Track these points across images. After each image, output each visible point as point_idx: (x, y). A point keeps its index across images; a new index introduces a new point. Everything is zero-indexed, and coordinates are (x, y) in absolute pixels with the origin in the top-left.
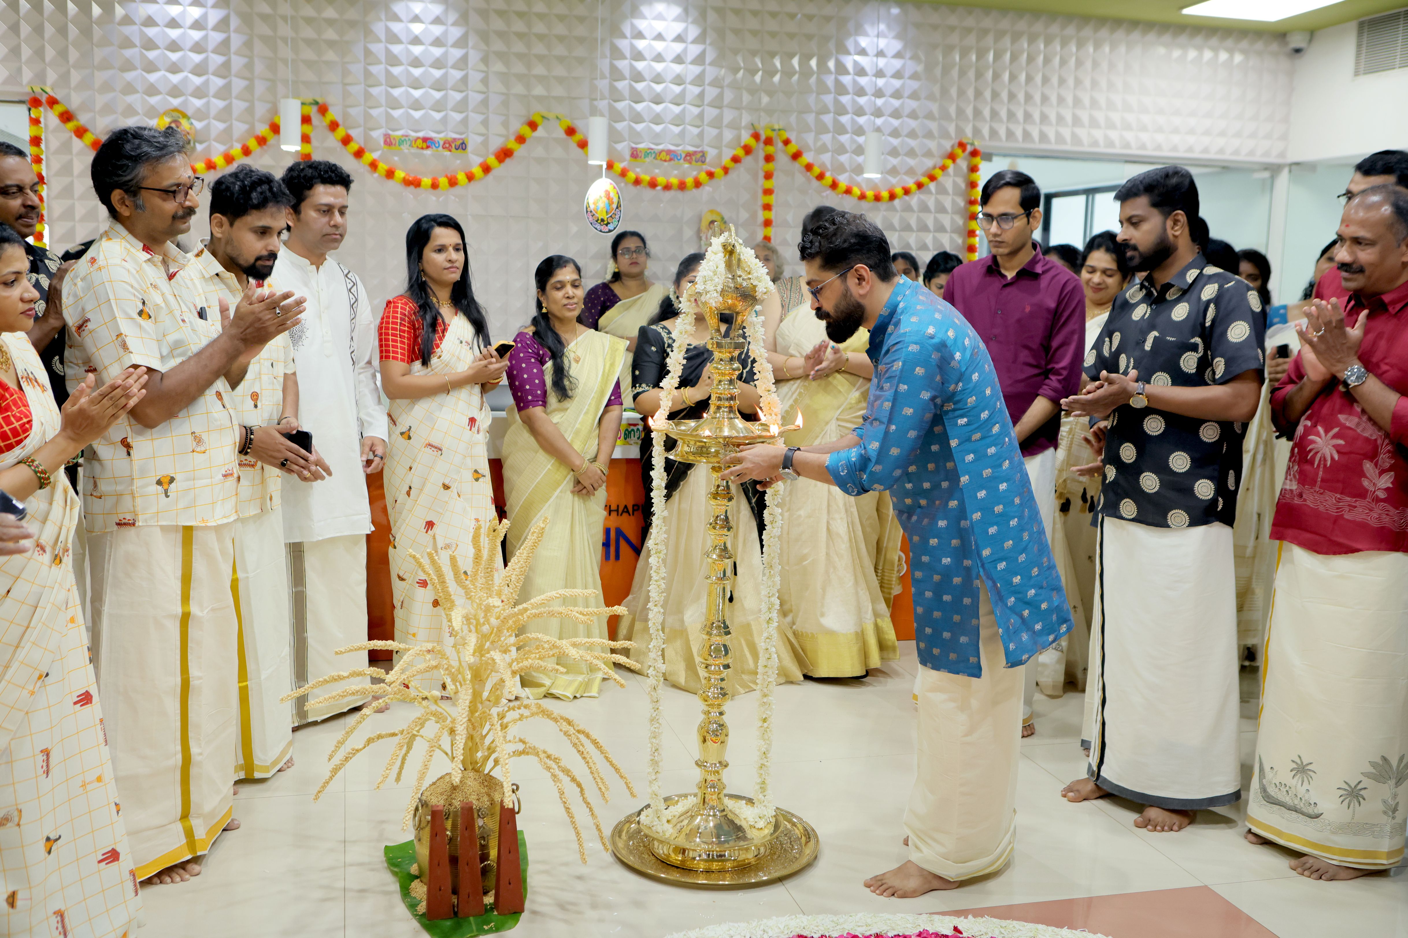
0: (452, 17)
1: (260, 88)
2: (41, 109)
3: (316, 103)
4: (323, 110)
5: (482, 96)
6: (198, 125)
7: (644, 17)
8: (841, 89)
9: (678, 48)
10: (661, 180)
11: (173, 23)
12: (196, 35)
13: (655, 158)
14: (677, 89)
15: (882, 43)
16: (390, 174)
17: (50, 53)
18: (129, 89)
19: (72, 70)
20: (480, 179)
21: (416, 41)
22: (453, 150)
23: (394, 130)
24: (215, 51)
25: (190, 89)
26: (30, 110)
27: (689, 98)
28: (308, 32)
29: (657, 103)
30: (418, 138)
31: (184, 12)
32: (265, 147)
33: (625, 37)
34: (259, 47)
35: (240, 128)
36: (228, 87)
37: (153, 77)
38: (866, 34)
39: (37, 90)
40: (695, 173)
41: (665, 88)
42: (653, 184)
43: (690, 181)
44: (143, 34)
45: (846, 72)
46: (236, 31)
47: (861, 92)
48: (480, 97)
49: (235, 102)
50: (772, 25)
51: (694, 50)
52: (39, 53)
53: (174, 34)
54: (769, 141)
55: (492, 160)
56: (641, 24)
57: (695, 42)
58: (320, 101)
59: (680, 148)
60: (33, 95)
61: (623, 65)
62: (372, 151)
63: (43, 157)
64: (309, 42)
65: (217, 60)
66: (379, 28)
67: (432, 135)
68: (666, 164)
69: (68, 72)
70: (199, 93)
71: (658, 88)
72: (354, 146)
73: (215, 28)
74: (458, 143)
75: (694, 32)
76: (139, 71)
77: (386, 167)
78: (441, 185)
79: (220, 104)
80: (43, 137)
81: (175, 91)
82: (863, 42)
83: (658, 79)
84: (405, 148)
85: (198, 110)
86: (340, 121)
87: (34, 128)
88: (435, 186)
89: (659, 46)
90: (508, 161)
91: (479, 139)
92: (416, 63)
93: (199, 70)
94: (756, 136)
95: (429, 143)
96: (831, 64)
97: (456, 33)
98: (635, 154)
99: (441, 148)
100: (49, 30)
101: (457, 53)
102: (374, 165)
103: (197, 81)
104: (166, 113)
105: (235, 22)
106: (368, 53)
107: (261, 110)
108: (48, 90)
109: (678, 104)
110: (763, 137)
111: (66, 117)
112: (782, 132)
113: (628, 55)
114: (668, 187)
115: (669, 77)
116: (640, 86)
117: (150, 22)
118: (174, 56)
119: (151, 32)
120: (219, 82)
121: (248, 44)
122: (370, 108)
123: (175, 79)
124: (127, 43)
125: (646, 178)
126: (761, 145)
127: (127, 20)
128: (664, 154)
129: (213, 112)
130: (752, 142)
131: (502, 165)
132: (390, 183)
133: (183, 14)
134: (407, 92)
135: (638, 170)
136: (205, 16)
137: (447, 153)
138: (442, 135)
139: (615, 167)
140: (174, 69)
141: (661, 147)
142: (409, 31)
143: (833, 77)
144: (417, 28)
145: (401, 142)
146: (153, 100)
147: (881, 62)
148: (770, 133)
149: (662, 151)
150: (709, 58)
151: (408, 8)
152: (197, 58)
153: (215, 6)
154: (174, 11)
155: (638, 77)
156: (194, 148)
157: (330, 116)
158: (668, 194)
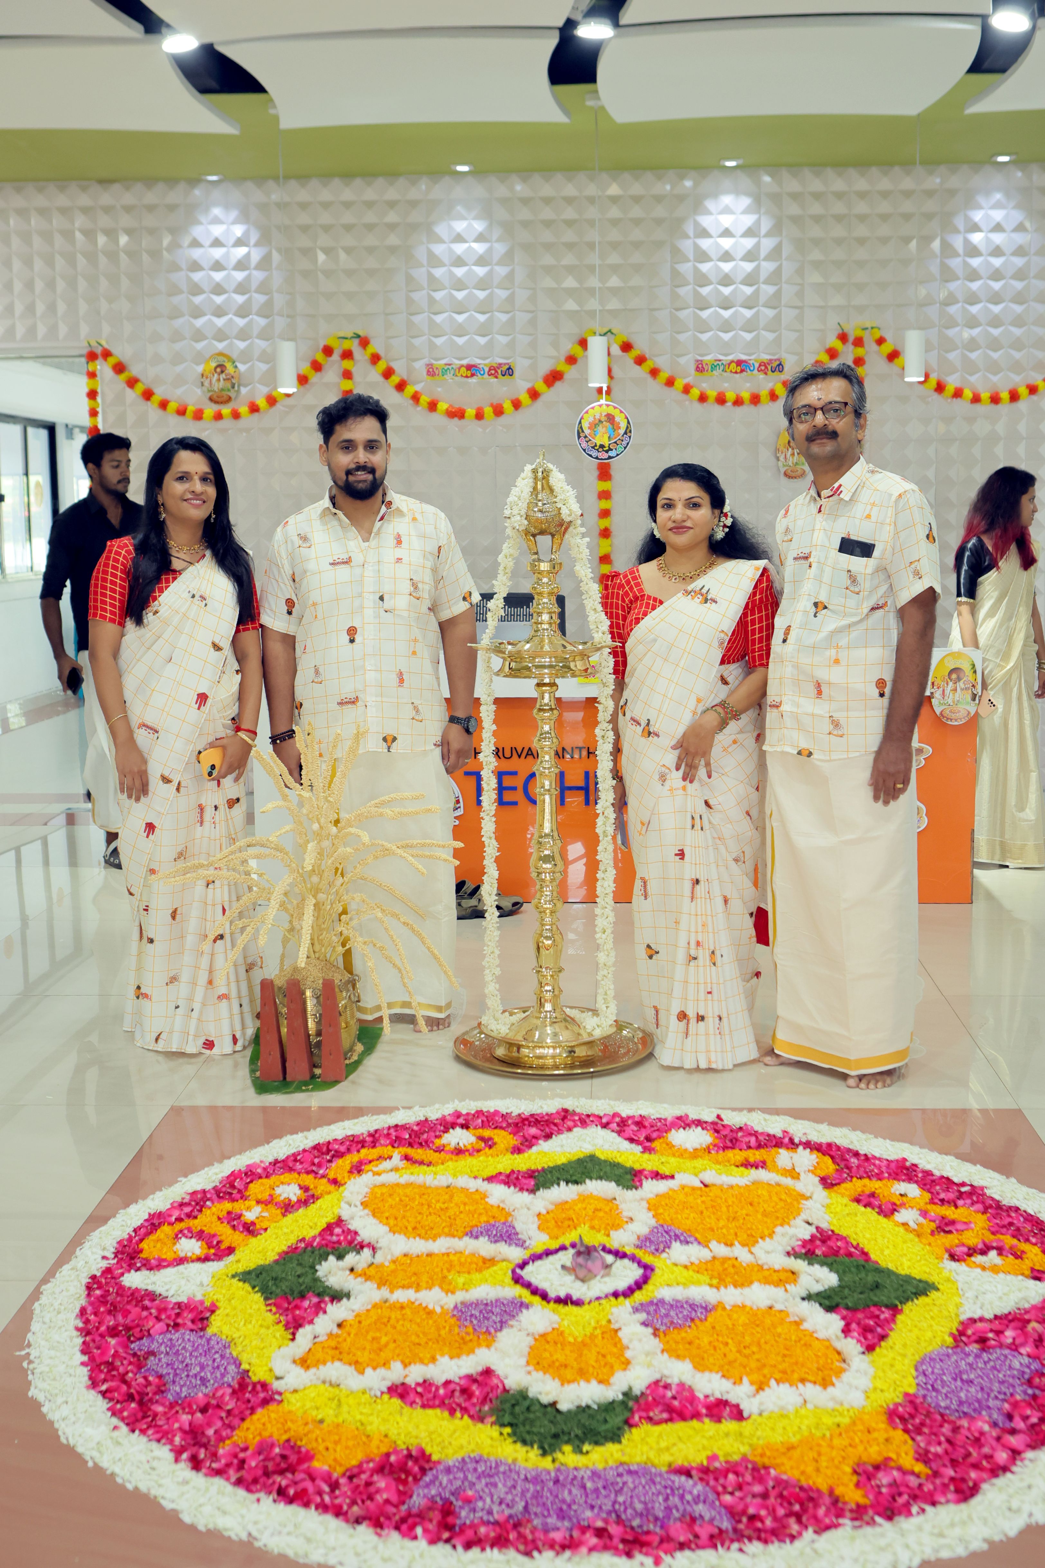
0: (497, 233)
1: (302, 325)
2: (97, 362)
3: (358, 336)
4: (364, 342)
5: (530, 315)
6: (243, 368)
7: (709, 213)
8: (948, 275)
9: (749, 243)
10: (730, 396)
11: (218, 266)
12: (239, 276)
13: (724, 371)
14: (748, 290)
15: (998, 215)
16: (432, 406)
17: (104, 306)
18: (177, 336)
19: (125, 322)
20: (528, 406)
21: (459, 262)
22: (500, 376)
23: (437, 359)
24: (258, 291)
25: (235, 331)
26: (87, 364)
27: (762, 299)
28: (349, 263)
29: (726, 308)
30: (462, 366)
31: (228, 253)
32: (307, 386)
33: (687, 237)
34: (300, 282)
36: (271, 326)
37: (199, 322)
38: (979, 207)
39: (93, 343)
40: (770, 385)
41: (735, 290)
42: (721, 400)
43: (764, 394)
44: (189, 279)
45: (956, 254)
46: (279, 268)
47: (973, 275)
48: (528, 316)
49: (277, 341)
50: (862, 208)
51: (768, 244)
52: (95, 307)
53: (218, 276)
54: (859, 342)
55: (541, 386)
56: (705, 221)
57: (768, 235)
58: (361, 333)
59: (753, 357)
60: (90, 349)
61: (686, 268)
62: (414, 383)
63: (99, 410)
64: (349, 273)
65: (260, 299)
66: (420, 253)
67: (477, 361)
68: (737, 376)
69: (121, 324)
70: (243, 335)
71: (727, 291)
72: (395, 379)
73: (257, 267)
74: (505, 368)
75: (766, 225)
76: (187, 317)
77: (428, 400)
78: (486, 416)
79: (263, 345)
80: (99, 390)
81: (220, 335)
82: (977, 216)
83: (726, 280)
84: (449, 377)
85: (243, 352)
86: (382, 354)
87: (91, 381)
88: (479, 416)
89: (726, 243)
90: (558, 384)
91: (527, 363)
92: (459, 285)
93: (243, 312)
94: (843, 337)
95: (473, 370)
96: (936, 245)
97: (500, 249)
98: (700, 368)
99: (486, 375)
100: (104, 283)
101: (502, 271)
102: (416, 398)
103: (241, 322)
104: (212, 357)
105: (276, 259)
106: (409, 279)
107: (305, 347)
108: (104, 343)
109: (750, 308)
110: (851, 339)
111: (119, 368)
112: (875, 330)
113: (691, 258)
114: (738, 402)
115: (740, 277)
116: (705, 291)
117: (195, 266)
118: (219, 300)
119: (197, 276)
120: (263, 322)
121: (290, 281)
122: (413, 337)
125: (712, 394)
126: (851, 347)
127: (174, 266)
128: (734, 365)
129: (257, 353)
130: (838, 345)
131: (552, 389)
132: (433, 415)
133: (227, 255)
134: (451, 317)
135: (704, 385)
136: (248, 256)
137: (493, 380)
138: (487, 361)
139: (676, 383)
140: (219, 312)
141: (730, 358)
142: (451, 251)
143: (938, 260)
144: (459, 249)
145: (444, 373)
146: (200, 346)
147: (998, 238)
148: (859, 333)
149: (732, 362)
150: (786, 250)
151: (450, 228)
152: (240, 299)
153: (257, 245)
154: (217, 253)
155: (702, 280)
156: (238, 391)
157: (371, 349)
158: (739, 410)
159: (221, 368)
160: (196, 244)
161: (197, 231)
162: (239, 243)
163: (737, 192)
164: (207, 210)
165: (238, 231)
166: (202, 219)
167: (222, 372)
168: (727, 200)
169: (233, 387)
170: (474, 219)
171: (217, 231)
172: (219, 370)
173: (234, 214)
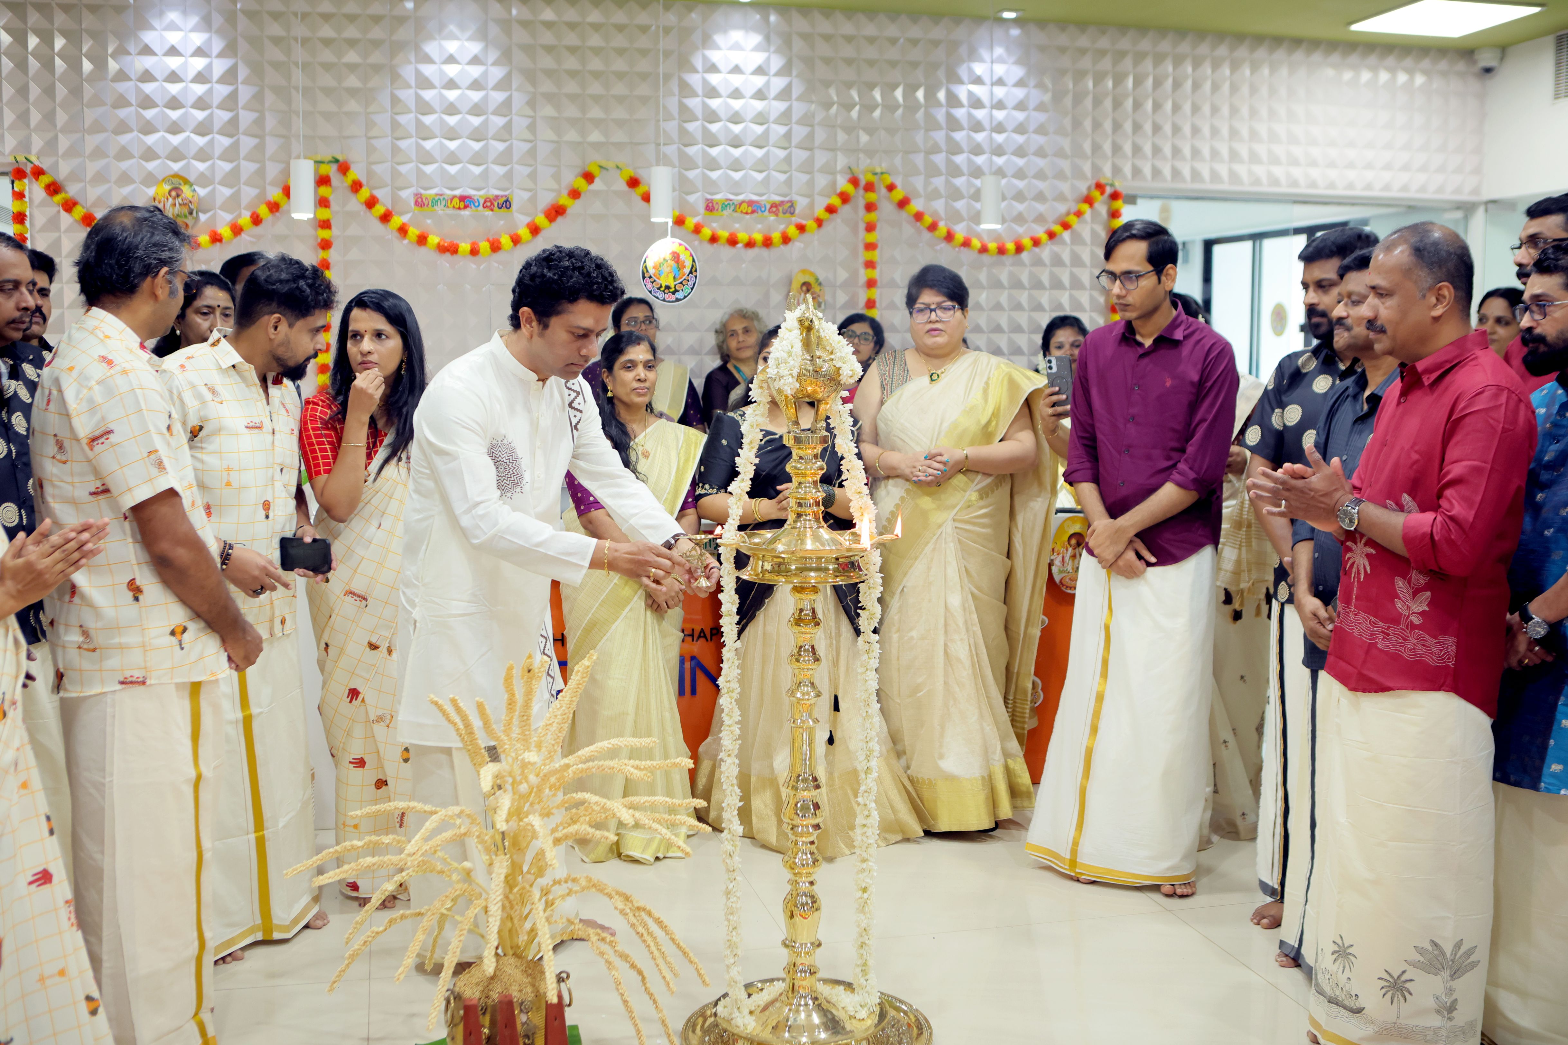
0: (493, 55)
1: (272, 145)
2: (26, 181)
3: (336, 161)
4: (344, 168)
6: (202, 192)
7: (718, 48)
8: (953, 124)
9: (759, 81)
10: (743, 237)
11: (174, 77)
12: (199, 89)
13: (735, 211)
14: (759, 129)
15: (1000, 70)
16: (422, 240)
17: (35, 117)
18: (124, 154)
19: (60, 135)
20: (528, 242)
21: (451, 84)
22: (496, 208)
23: (426, 189)
24: (221, 107)
25: (193, 151)
26: (13, 182)
27: (773, 138)
28: (327, 80)
29: (736, 146)
30: (454, 197)
31: (185, 64)
32: (277, 214)
33: (696, 71)
34: (270, 98)
35: (249, 193)
36: (235, 146)
37: (150, 140)
38: (981, 60)
39: (21, 159)
40: (782, 227)
41: (745, 128)
42: (732, 241)
43: (776, 236)
44: (139, 91)
45: (960, 105)
46: (246, 82)
47: (977, 127)
48: (526, 146)
49: (244, 163)
50: (870, 52)
51: (779, 84)
52: (23, 118)
53: (174, 89)
54: (869, 187)
55: (541, 220)
56: (714, 56)
57: (778, 74)
58: (341, 158)
59: (764, 198)
60: (16, 166)
61: (693, 103)
62: (401, 214)
64: (328, 91)
65: (224, 116)
66: (408, 72)
67: (471, 192)
68: (748, 217)
69: (56, 137)
70: (203, 155)
71: (737, 129)
72: (380, 209)
73: (220, 81)
74: (501, 201)
75: (777, 62)
76: (135, 133)
77: (417, 232)
78: (481, 251)
79: (227, 166)
80: (27, 213)
81: (176, 155)
82: (979, 69)
83: (736, 119)
84: (439, 209)
85: (202, 175)
86: (364, 181)
87: (18, 203)
88: (474, 252)
89: (736, 81)
90: (560, 219)
91: (526, 195)
92: (452, 109)
93: (202, 129)
94: (854, 182)
95: (467, 202)
96: (941, 95)
97: (497, 73)
98: (710, 207)
99: (481, 208)
100: (35, 91)
101: (499, 97)
102: (403, 230)
103: (201, 141)
104: (165, 180)
105: (243, 72)
106: (395, 100)
107: (273, 170)
108: (33, 159)
109: (761, 147)
110: (863, 183)
111: (53, 189)
112: (886, 176)
113: (700, 92)
114: (750, 244)
115: (750, 116)
116: (714, 128)
117: (147, 76)
118: (174, 115)
119: (148, 88)
120: (226, 141)
121: (258, 97)
122: (399, 164)
123: (176, 140)
124: (122, 102)
125: (724, 234)
126: (861, 191)
127: (122, 76)
128: (745, 205)
129: (218, 177)
130: (849, 189)
131: (554, 225)
132: (422, 250)
134: (441, 144)
135: (714, 225)
136: (209, 67)
137: (488, 213)
138: (482, 193)
139: (687, 222)
140: (175, 128)
141: (741, 198)
142: (442, 73)
143: (944, 110)
144: (452, 70)
145: (435, 202)
146: (151, 166)
147: (1000, 92)
148: (871, 178)
149: (743, 202)
150: (796, 92)
151: (441, 48)
152: (200, 115)
153: (220, 55)
154: (174, 63)
155: (712, 117)
156: (197, 219)
157: (353, 175)
158: (751, 252)
159: (176, 191)
160: (147, 51)
161: (149, 37)
162: (199, 52)
163: (746, 28)
164: (161, 14)
165: (198, 39)
166: (155, 23)
167: (178, 196)
168: (736, 35)
169: (191, 213)
170: (469, 39)
171: (174, 38)
172: (174, 193)
173: (194, 20)
